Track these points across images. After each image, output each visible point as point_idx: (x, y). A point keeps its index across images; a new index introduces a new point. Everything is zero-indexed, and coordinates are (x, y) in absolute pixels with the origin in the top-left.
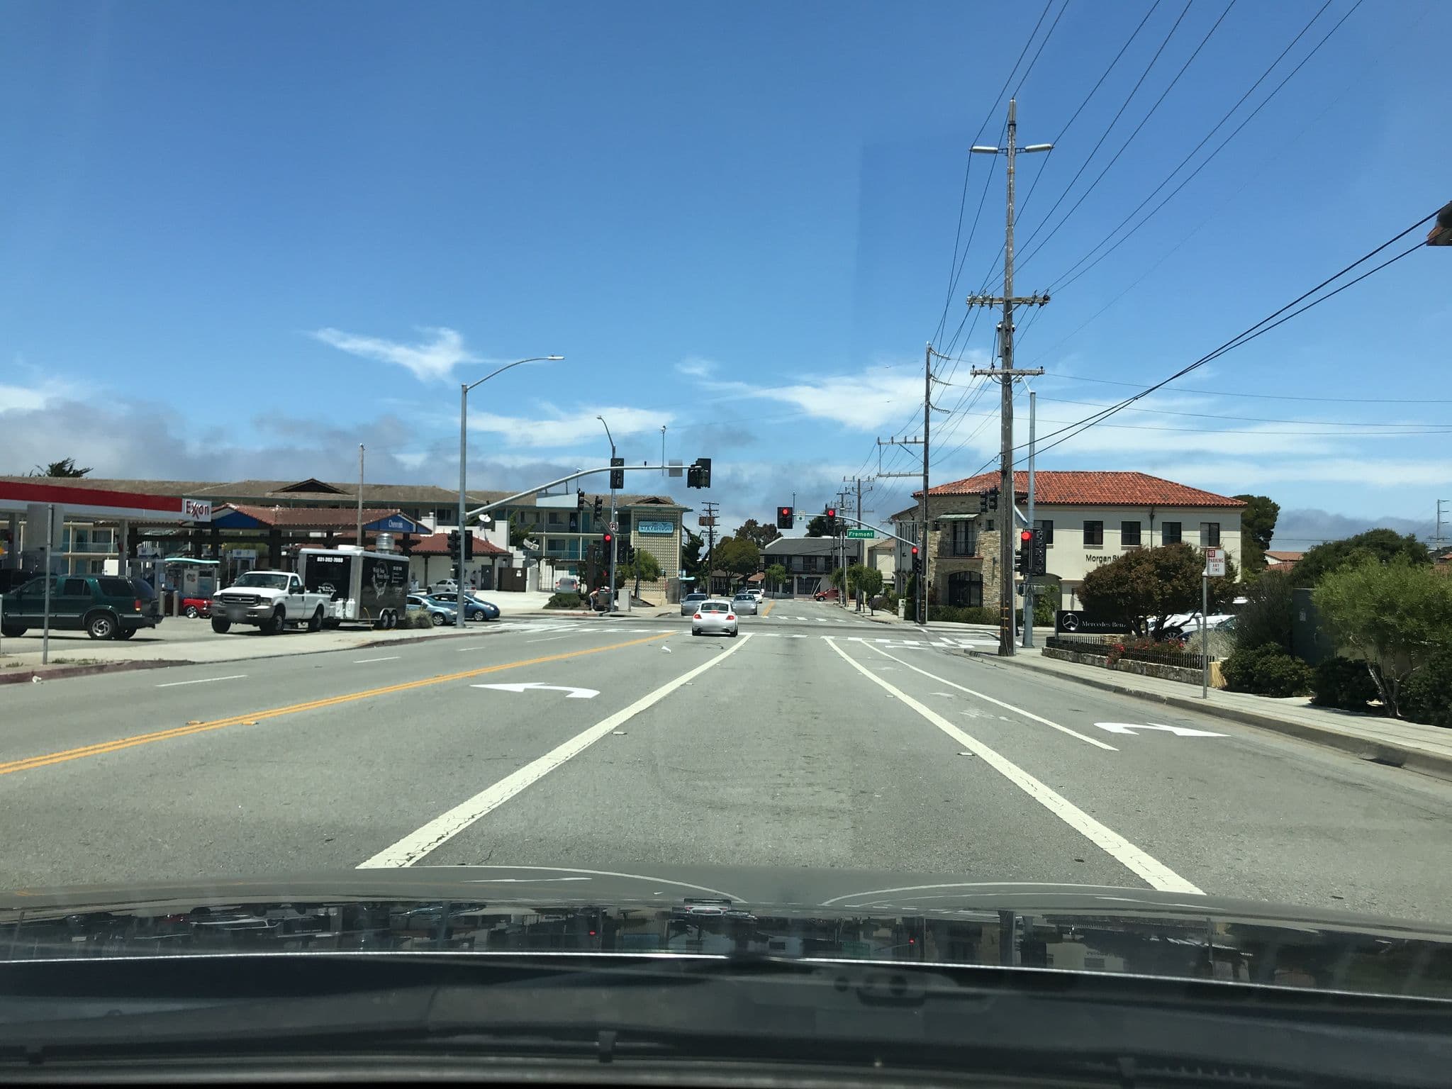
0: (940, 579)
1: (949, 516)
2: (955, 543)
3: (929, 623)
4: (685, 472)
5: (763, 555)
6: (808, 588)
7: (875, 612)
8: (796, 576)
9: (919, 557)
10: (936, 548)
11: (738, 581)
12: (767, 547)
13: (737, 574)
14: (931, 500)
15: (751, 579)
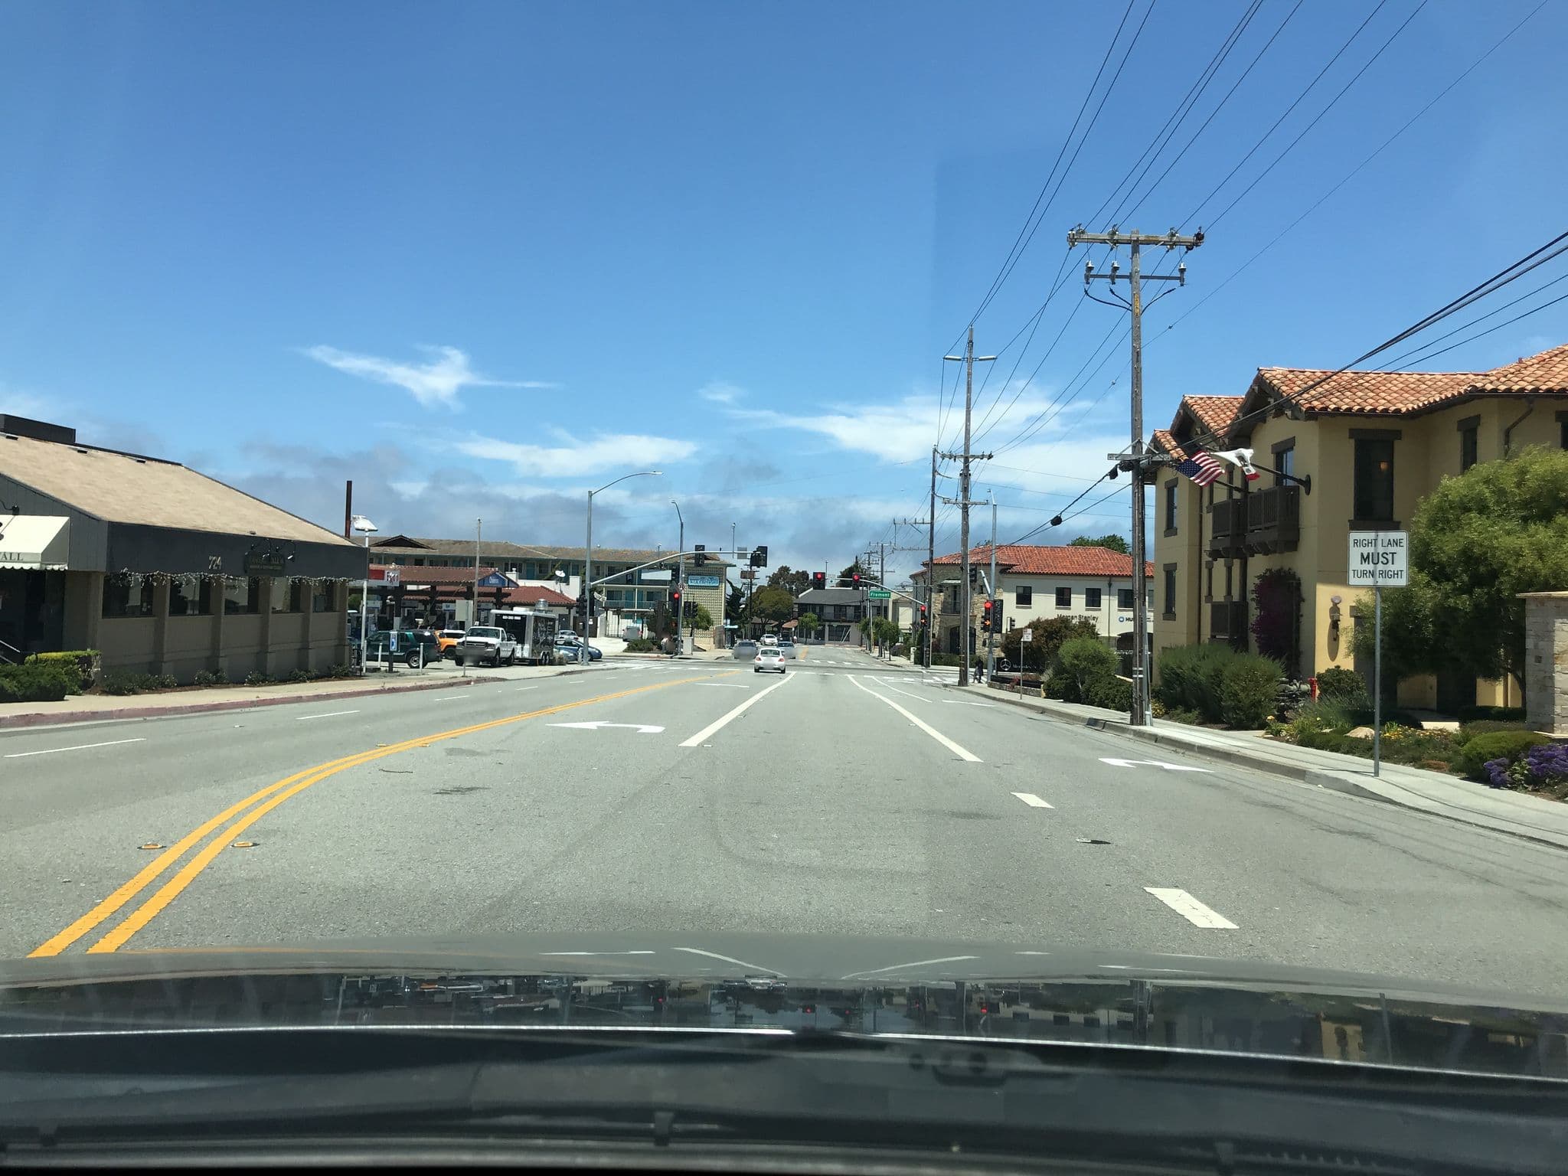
0: (942, 631)
1: (950, 582)
2: (955, 603)
3: (932, 667)
4: (749, 556)
5: (796, 604)
6: (839, 635)
7: (892, 658)
8: (827, 624)
9: (926, 613)
10: (939, 606)
11: (773, 627)
12: (800, 596)
13: (772, 622)
14: (934, 568)
15: (784, 626)
